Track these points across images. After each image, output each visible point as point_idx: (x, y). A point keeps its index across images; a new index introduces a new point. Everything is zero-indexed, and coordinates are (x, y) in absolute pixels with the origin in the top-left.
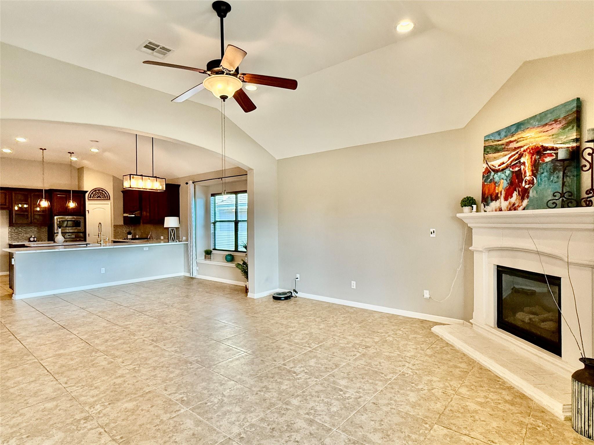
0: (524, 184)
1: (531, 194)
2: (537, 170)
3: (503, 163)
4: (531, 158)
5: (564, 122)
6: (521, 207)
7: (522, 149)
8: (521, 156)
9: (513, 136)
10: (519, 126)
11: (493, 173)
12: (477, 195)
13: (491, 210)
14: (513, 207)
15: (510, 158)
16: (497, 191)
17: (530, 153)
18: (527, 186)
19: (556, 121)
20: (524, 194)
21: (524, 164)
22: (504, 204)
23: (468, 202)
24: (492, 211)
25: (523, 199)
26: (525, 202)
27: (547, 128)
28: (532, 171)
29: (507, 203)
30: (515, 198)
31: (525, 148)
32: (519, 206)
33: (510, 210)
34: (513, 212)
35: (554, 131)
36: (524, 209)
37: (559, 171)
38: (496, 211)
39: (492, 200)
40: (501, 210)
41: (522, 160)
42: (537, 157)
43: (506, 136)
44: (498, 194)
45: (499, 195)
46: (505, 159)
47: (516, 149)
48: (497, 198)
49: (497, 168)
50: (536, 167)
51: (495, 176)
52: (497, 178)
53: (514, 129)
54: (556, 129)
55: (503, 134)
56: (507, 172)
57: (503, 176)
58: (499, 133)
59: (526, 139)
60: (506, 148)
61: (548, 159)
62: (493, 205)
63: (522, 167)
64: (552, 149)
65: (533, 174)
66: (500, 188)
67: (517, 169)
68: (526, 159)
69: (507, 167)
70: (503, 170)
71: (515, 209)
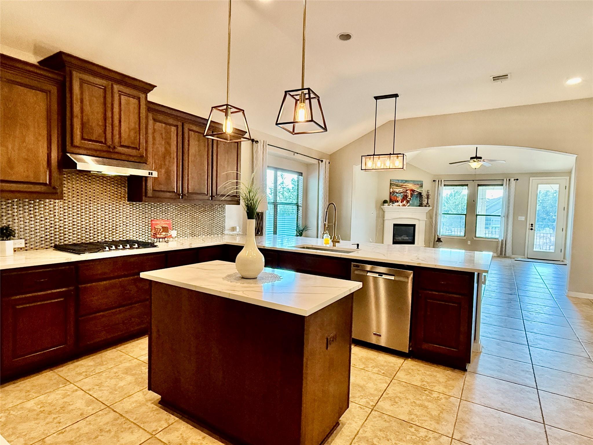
0: (408, 199)
1: (410, 202)
5: (420, 186)
8: (407, 190)
9: (404, 183)
10: (406, 181)
11: (395, 193)
12: (388, 200)
14: (404, 205)
15: (403, 190)
16: (397, 200)
17: (410, 190)
19: (418, 184)
20: (408, 202)
21: (408, 193)
22: (401, 204)
23: (385, 202)
25: (407, 203)
26: (408, 204)
27: (415, 185)
29: (402, 204)
30: (405, 202)
31: (409, 188)
34: (404, 207)
35: (417, 187)
37: (419, 197)
38: (397, 206)
39: (395, 202)
40: (399, 206)
41: (407, 192)
42: (412, 192)
43: (401, 183)
46: (401, 190)
47: (405, 188)
48: (398, 202)
49: (398, 192)
50: (412, 195)
51: (397, 194)
52: (397, 195)
53: (404, 181)
54: (418, 186)
55: (400, 182)
56: (402, 194)
57: (400, 195)
58: (398, 180)
59: (409, 186)
60: (401, 186)
61: (415, 194)
62: (396, 204)
63: (407, 194)
64: (417, 191)
65: (411, 197)
66: (399, 199)
67: (405, 194)
68: (409, 192)
69: (401, 193)
70: (400, 193)
71: (405, 206)
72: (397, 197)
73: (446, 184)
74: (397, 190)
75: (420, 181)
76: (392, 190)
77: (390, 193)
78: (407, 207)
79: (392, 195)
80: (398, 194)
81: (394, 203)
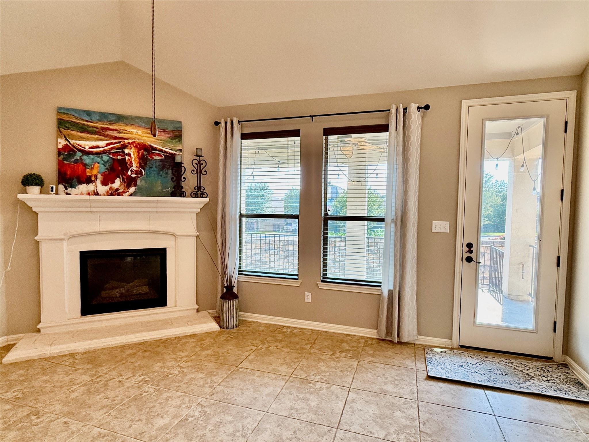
0: (129, 173)
2: (146, 164)
3: (98, 147)
4: (138, 152)
5: (171, 134)
6: (127, 193)
7: (126, 141)
8: (124, 146)
9: (111, 124)
10: (120, 118)
11: (79, 154)
12: (48, 173)
13: (80, 192)
14: (116, 192)
15: (108, 145)
16: (88, 174)
17: (136, 147)
18: (134, 176)
19: (164, 131)
21: (129, 155)
22: (102, 189)
23: (33, 180)
24: (83, 195)
25: (129, 186)
26: (132, 190)
27: (154, 133)
28: (140, 163)
29: (107, 188)
30: (117, 183)
31: (130, 141)
32: (124, 192)
33: (112, 195)
34: (116, 198)
35: (162, 138)
36: (131, 195)
37: (168, 169)
38: (89, 194)
39: (80, 182)
40: (97, 194)
41: (126, 151)
42: (145, 153)
43: (100, 121)
44: (90, 177)
45: (93, 179)
46: (102, 144)
47: (116, 138)
48: (89, 181)
49: (87, 149)
51: (85, 157)
52: (87, 160)
53: (113, 118)
54: (164, 136)
55: (95, 117)
56: (105, 158)
57: (99, 160)
58: (88, 113)
59: (131, 133)
60: (101, 133)
61: (157, 158)
62: (83, 188)
63: (127, 158)
64: (161, 151)
65: (141, 166)
66: (95, 172)
67: (119, 157)
68: (131, 151)
69: (104, 152)
70: (97, 154)
71: (119, 195)
72: (85, 165)
73: (246, 131)
74: (87, 145)
75: (172, 122)
76: (62, 142)
77: (60, 152)
78: (125, 197)
79: (64, 159)
80: (91, 156)
81: (73, 186)
